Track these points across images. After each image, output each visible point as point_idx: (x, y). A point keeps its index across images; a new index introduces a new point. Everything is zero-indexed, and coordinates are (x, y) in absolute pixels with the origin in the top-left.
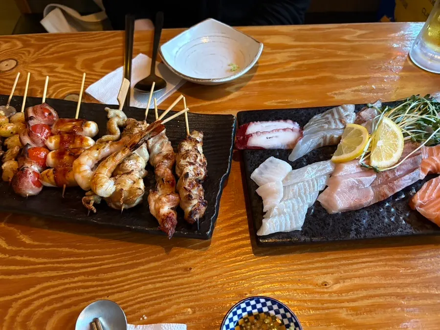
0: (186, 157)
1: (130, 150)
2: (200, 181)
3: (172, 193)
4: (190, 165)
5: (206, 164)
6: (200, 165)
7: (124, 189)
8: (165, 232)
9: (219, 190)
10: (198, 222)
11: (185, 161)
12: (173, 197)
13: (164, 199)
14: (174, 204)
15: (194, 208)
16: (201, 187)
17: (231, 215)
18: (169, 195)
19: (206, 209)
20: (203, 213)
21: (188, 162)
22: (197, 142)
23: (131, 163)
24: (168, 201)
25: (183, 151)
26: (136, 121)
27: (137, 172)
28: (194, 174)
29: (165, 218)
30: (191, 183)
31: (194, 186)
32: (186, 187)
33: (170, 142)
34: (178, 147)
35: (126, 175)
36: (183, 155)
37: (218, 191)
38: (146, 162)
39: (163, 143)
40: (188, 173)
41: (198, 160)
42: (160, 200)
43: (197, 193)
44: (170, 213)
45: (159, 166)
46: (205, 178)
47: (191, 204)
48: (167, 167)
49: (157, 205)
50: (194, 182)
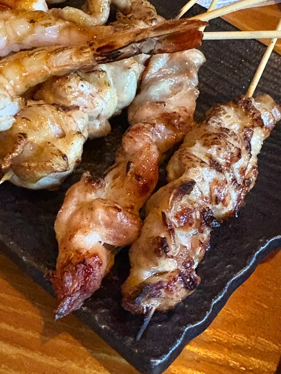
0: (213, 144)
1: (95, 55)
2: (212, 218)
3: (129, 209)
4: (211, 166)
5: (251, 186)
6: (234, 180)
7: (30, 138)
8: (55, 296)
9: (245, 265)
10: (147, 320)
11: (204, 149)
12: (125, 221)
13: (100, 214)
14: (118, 239)
15: (158, 279)
16: (206, 234)
17: (240, 338)
18: (119, 210)
19: (188, 297)
20: (173, 303)
21: (210, 157)
22: (259, 122)
23: (82, 89)
24: (108, 225)
25: (213, 125)
26: (154, 12)
27: (86, 116)
28: (206, 193)
29: (75, 261)
30: (185, 212)
31: (191, 225)
32: (170, 215)
33: (197, 93)
34: (208, 112)
35: (54, 108)
36: (209, 135)
37: (242, 268)
38: (121, 106)
39: (180, 85)
40: (193, 183)
41: (237, 166)
42: (92, 209)
43: (188, 246)
44: (95, 255)
45: (138, 129)
46: (229, 218)
47: (157, 265)
48: (156, 143)
49: (78, 217)
50: (197, 215)
